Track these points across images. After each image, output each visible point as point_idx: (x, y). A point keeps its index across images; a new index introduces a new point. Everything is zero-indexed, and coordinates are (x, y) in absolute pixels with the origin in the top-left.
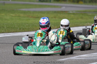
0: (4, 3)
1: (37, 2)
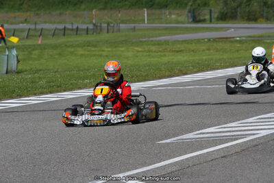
0: (134, 27)
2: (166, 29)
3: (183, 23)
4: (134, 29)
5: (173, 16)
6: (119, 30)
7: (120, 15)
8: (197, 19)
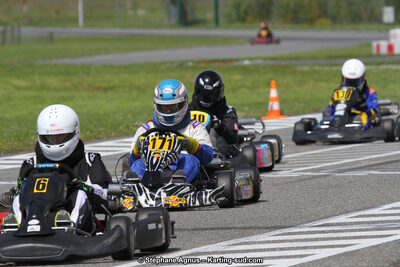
0: (51, 34)
1: (171, 26)
2: (119, 38)
3: (158, 26)
4: (50, 38)
5: (141, 12)
6: (18, 40)
7: (25, 8)
8: (190, 17)
